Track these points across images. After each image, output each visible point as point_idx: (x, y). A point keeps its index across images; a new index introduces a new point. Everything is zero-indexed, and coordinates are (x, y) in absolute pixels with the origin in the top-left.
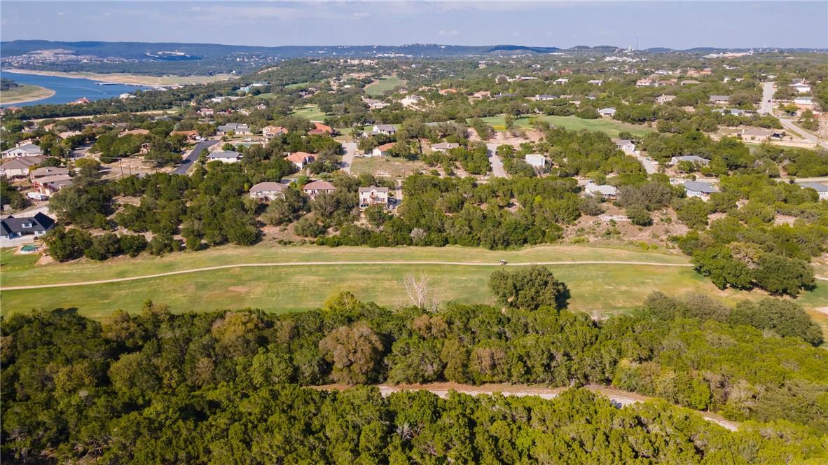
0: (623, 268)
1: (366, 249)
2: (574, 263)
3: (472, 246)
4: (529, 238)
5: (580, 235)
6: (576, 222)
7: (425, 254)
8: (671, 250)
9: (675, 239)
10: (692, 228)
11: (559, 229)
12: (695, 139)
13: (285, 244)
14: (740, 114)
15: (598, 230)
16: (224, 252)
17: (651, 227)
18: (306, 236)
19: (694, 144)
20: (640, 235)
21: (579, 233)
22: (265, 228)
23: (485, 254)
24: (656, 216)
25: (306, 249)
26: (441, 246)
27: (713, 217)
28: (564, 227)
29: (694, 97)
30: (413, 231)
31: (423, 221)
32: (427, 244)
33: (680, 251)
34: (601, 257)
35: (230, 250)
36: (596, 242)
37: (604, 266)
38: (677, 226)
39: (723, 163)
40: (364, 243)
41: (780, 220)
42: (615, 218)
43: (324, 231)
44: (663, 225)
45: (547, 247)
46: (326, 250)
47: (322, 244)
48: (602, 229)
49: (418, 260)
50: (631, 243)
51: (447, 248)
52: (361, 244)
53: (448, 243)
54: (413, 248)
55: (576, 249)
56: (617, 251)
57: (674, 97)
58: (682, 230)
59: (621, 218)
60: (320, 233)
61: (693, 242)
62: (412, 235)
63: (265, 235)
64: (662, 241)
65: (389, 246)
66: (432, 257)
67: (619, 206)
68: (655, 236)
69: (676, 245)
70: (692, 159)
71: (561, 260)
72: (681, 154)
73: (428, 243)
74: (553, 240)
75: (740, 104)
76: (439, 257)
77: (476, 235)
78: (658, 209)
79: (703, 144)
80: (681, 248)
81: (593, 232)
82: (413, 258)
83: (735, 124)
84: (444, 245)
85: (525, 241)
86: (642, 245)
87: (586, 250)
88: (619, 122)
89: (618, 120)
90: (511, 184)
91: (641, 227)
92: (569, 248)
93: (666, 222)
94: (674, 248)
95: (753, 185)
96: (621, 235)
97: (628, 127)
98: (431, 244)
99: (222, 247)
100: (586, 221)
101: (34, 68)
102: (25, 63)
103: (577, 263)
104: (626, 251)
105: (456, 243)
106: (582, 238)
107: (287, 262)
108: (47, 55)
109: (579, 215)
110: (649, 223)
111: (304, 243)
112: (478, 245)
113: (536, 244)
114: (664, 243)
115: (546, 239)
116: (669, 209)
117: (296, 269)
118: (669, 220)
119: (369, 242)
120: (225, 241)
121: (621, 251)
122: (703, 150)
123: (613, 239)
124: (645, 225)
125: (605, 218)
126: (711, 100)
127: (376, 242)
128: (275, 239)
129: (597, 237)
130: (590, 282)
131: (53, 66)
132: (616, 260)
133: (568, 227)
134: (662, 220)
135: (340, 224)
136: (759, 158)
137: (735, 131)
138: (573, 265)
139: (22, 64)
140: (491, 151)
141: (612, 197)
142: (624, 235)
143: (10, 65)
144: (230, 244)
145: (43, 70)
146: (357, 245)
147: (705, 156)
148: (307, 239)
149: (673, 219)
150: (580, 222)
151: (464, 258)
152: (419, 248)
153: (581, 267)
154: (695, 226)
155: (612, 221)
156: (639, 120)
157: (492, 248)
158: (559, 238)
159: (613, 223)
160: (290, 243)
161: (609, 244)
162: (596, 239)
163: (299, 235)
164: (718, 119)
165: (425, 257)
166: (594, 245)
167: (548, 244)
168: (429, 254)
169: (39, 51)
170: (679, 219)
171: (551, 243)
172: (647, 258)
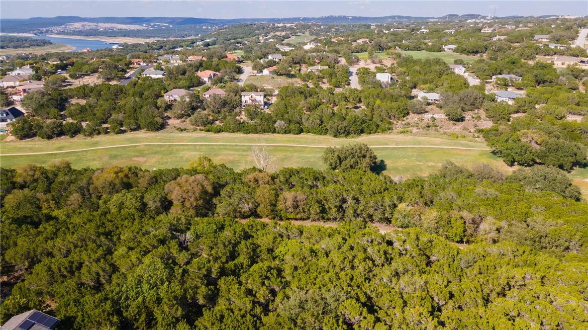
0: (434, 150)
1: (240, 135)
2: (397, 146)
3: (321, 134)
4: (365, 130)
5: (405, 128)
6: (405, 119)
7: (283, 139)
8: (476, 139)
9: (480, 131)
10: (496, 123)
11: (390, 123)
12: (514, 63)
13: (182, 130)
14: (556, 47)
15: (421, 124)
16: (137, 135)
17: (464, 122)
18: (199, 126)
19: (512, 67)
20: (454, 128)
21: (405, 126)
22: (170, 120)
23: (330, 140)
24: (468, 116)
25: (196, 134)
26: (297, 134)
27: (516, 115)
28: (395, 122)
29: (521, 36)
30: (277, 123)
31: (286, 116)
32: (286, 132)
33: (484, 139)
34: (419, 143)
35: (142, 134)
36: (418, 132)
37: (420, 149)
38: (484, 122)
39: (534, 79)
40: (239, 130)
41: (570, 118)
42: (436, 116)
43: (212, 123)
44: (473, 121)
45: (378, 136)
46: (211, 135)
47: (208, 131)
48: (424, 124)
49: (277, 143)
50: (445, 133)
51: (302, 135)
52: (237, 131)
53: (303, 132)
54: (276, 135)
55: (401, 137)
56: (432, 139)
57: (506, 37)
58: (488, 125)
59: (440, 116)
60: (208, 123)
61: (494, 132)
62: (275, 125)
63: (169, 125)
64: (470, 132)
65: (257, 133)
66: (289, 141)
67: (441, 108)
68: (465, 129)
69: (481, 136)
70: (507, 77)
71: (387, 144)
72: (500, 74)
73: (288, 132)
74: (384, 131)
75: (558, 41)
76: (293, 142)
77: (325, 126)
78: (471, 110)
79: (519, 66)
80: (484, 138)
81: (417, 125)
82: (274, 141)
83: (551, 54)
84: (300, 133)
85: (362, 131)
86: (453, 135)
87: (408, 138)
88: (458, 54)
89: (457, 52)
90: (361, 93)
91: (456, 123)
92: (396, 137)
93: (476, 119)
94: (479, 137)
95: (553, 93)
96: (438, 128)
97: (464, 57)
98: (290, 132)
99: (136, 132)
100: (413, 118)
101: (67, 34)
102: (61, 31)
103: (399, 146)
104: (440, 139)
105: (309, 132)
106: (408, 129)
107: (179, 142)
108: (78, 25)
109: (408, 114)
110: (462, 119)
111: (195, 130)
112: (326, 133)
113: (371, 133)
114: (472, 134)
115: (379, 130)
116: (481, 110)
117: (185, 147)
118: (479, 118)
119: (243, 129)
120: (138, 128)
121: (436, 139)
122: (519, 70)
123: (432, 131)
124: (458, 120)
125: (427, 116)
126: (535, 38)
127: (247, 130)
128: (175, 127)
129: (419, 129)
130: (405, 160)
131: (80, 33)
132: (431, 145)
133: (398, 122)
134: (473, 118)
135: (225, 118)
136: (563, 75)
137: (549, 59)
138: (396, 148)
139: (60, 31)
140: (352, 73)
141: (436, 102)
142: (441, 128)
143: (52, 32)
144: (142, 130)
145: (73, 35)
146: (234, 132)
147: (519, 75)
148: (198, 128)
149: (482, 117)
150: (407, 119)
151: (313, 143)
152: (280, 135)
153: (401, 149)
154: (499, 122)
155: (432, 117)
156: (473, 52)
157: (335, 136)
158: (389, 129)
159: (434, 119)
160: (185, 129)
161: (427, 134)
162: (418, 130)
163: (193, 125)
164: (538, 51)
165: (283, 141)
166: (415, 135)
167: (380, 133)
168: (287, 139)
169: (72, 24)
170: (487, 117)
171: (382, 133)
172: (455, 144)
